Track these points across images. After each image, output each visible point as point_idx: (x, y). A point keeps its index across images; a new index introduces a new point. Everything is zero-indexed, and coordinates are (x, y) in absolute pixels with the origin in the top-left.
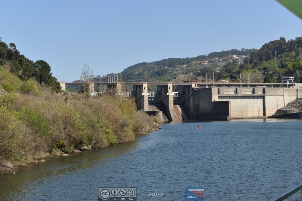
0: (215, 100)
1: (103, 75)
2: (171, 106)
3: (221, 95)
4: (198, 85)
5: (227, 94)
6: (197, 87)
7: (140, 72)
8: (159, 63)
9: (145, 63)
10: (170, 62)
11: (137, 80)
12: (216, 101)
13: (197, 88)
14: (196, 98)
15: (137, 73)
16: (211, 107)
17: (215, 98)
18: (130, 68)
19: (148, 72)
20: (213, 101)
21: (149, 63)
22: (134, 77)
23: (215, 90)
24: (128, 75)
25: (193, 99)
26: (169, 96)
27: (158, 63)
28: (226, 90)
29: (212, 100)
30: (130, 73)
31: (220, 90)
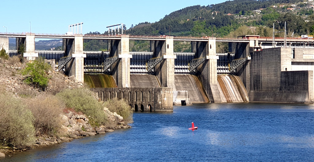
0: (286, 69)
1: (132, 25)
2: (213, 77)
3: (298, 61)
4: (259, 43)
5: (308, 59)
6: (257, 46)
7: (188, 20)
8: (219, 7)
9: (198, 7)
10: (236, 5)
11: (183, 33)
12: (288, 70)
13: (257, 48)
14: (256, 65)
15: (182, 22)
16: (280, 80)
17: (287, 65)
18: (174, 14)
19: (201, 21)
20: (282, 70)
21: (204, 6)
22: (178, 29)
23: (287, 51)
24: (169, 24)
25: (251, 66)
26: (210, 60)
27: (217, 7)
28: (307, 52)
29: (282, 68)
30: (172, 22)
31: (295, 51)
